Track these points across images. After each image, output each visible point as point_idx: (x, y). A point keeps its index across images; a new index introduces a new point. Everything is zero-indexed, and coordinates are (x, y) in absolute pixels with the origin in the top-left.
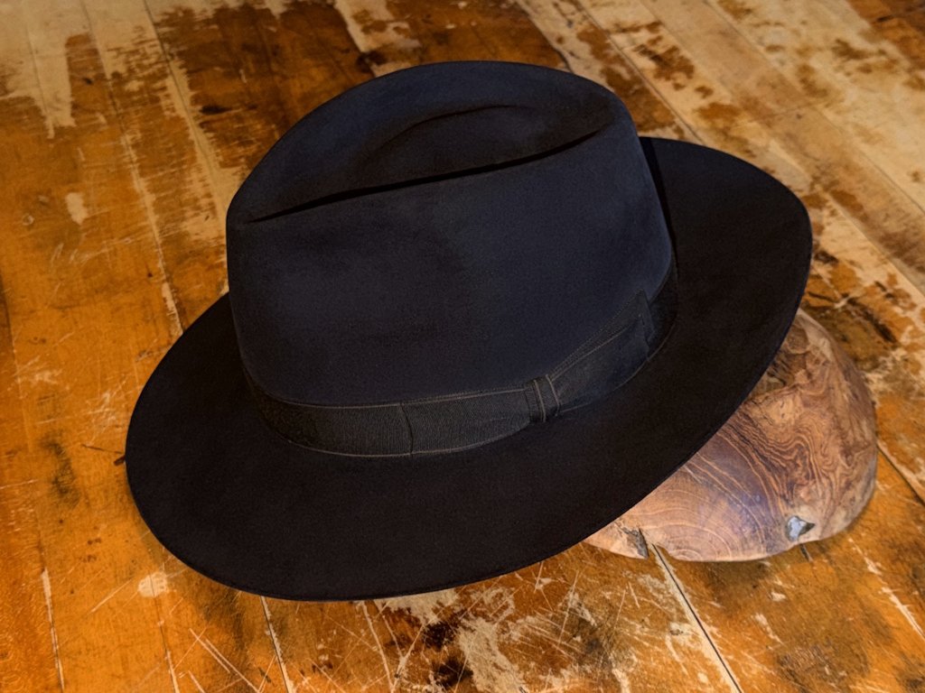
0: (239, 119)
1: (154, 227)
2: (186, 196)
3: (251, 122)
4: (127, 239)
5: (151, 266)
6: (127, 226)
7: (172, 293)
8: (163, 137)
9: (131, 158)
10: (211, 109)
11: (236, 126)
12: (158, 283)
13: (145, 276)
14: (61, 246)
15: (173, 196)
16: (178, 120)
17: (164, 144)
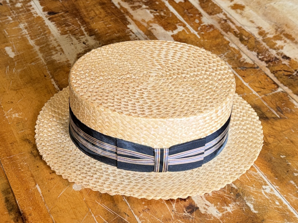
0: (63, 17)
1: (42, 58)
2: (51, 46)
3: (68, 18)
4: (33, 63)
5: (45, 73)
6: (32, 58)
7: (55, 82)
8: (35, 24)
9: (26, 33)
10: (51, 13)
11: (62, 19)
12: (49, 79)
13: (44, 77)
14: (8, 67)
15: (46, 46)
16: (39, 18)
17: (37, 27)
